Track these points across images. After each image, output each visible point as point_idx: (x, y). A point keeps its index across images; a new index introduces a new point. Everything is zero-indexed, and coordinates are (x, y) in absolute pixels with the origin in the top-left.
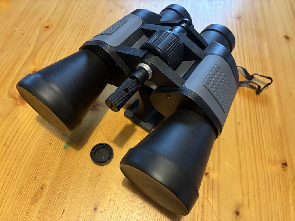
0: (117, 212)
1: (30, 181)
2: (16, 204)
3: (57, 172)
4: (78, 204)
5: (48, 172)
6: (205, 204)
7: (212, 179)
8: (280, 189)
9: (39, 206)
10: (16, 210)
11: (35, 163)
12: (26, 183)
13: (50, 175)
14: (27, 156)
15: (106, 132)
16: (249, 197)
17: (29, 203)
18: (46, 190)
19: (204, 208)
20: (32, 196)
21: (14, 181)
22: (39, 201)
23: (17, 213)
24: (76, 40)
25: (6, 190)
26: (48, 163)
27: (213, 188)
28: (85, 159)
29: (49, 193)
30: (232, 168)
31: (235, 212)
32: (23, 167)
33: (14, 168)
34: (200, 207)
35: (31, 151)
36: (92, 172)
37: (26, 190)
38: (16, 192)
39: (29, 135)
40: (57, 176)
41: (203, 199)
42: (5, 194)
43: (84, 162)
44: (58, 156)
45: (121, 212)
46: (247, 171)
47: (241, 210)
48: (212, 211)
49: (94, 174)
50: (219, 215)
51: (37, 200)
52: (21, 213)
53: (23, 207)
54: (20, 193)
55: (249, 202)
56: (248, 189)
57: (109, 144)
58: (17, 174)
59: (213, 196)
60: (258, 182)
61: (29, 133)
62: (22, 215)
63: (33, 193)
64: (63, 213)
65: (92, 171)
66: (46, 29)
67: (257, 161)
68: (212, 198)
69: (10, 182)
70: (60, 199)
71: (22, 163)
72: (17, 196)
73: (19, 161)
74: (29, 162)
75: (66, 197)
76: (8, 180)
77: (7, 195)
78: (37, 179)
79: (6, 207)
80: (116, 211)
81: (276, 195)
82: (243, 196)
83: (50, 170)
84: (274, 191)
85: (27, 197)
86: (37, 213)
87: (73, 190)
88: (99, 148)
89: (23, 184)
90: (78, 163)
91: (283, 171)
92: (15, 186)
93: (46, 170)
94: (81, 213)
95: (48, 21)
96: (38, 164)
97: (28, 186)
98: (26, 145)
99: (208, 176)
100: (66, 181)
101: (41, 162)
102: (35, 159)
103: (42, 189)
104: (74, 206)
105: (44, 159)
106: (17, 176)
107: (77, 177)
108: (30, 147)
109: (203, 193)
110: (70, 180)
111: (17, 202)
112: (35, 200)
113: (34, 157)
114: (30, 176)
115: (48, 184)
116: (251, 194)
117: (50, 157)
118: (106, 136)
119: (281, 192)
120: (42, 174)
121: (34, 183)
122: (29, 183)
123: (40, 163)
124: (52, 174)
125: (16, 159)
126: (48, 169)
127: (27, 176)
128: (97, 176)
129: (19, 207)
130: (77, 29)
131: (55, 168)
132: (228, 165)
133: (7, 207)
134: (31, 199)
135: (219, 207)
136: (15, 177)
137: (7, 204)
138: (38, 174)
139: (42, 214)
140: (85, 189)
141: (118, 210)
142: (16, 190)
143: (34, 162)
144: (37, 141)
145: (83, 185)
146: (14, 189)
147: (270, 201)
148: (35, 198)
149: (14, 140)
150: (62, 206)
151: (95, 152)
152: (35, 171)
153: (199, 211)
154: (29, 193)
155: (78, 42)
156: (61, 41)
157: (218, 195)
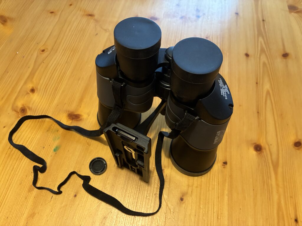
2: (17, 192)
7: (166, 174)
8: (219, 182)
10: (17, 196)
12: (25, 176)
16: (193, 188)
21: (16, 175)
23: (18, 198)
25: (10, 182)
27: (165, 181)
31: (180, 198)
33: (16, 166)
37: (25, 182)
42: (9, 185)
44: (49, 157)
50: (168, 200)
52: (21, 198)
53: (22, 194)
55: (192, 191)
58: (19, 170)
61: (28, 139)
62: (22, 200)
64: (51, 198)
66: (42, 52)
72: (19, 186)
76: (12, 175)
81: (214, 187)
84: (213, 184)
85: (26, 187)
86: (33, 198)
87: (59, 182)
89: (23, 177)
90: (64, 162)
91: (223, 168)
92: (17, 179)
94: (65, 198)
95: (44, 45)
100: (55, 175)
111: (18, 190)
116: (195, 186)
119: (219, 184)
127: (26, 172)
129: (20, 194)
130: (68, 52)
133: (11, 194)
139: (36, 199)
142: (18, 182)
146: (16, 181)
147: (208, 191)
154: (27, 184)
155: (68, 63)
156: (55, 63)
157: (169, 186)
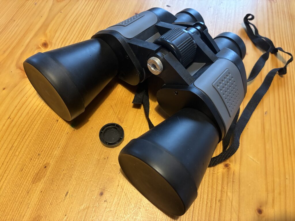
0: (125, 199)
1: (33, 158)
2: (16, 182)
3: (62, 151)
4: (83, 187)
5: (53, 150)
6: (224, 198)
7: (232, 172)
9: (41, 185)
10: (16, 188)
11: (39, 140)
12: (29, 159)
13: (55, 154)
14: (31, 132)
15: (118, 112)
16: (274, 194)
17: (31, 182)
18: (50, 169)
19: (222, 203)
20: (34, 174)
21: (16, 158)
22: (42, 181)
23: (16, 191)
24: (91, 14)
25: (7, 166)
26: (54, 140)
27: (233, 181)
28: (93, 140)
29: (52, 172)
30: (257, 161)
31: (257, 210)
32: (27, 143)
33: (17, 143)
34: (218, 202)
35: (36, 127)
36: (99, 154)
37: (28, 167)
38: (17, 169)
39: (35, 110)
40: (62, 155)
41: (221, 192)
42: (4, 170)
43: (92, 142)
44: (64, 134)
45: (129, 200)
46: (273, 166)
47: (264, 209)
48: (231, 207)
49: (103, 157)
50: (239, 212)
51: (39, 179)
52: (20, 192)
53: (23, 186)
54: (21, 170)
55: (273, 200)
56: (274, 186)
57: (120, 125)
58: (20, 150)
59: (233, 191)
60: (285, 179)
61: (36, 107)
62: (22, 194)
63: (36, 171)
64: (66, 195)
65: (100, 152)
67: (285, 156)
68: (232, 193)
69: (12, 158)
70: (64, 180)
71: (26, 139)
72: (18, 174)
73: (23, 136)
74: (33, 138)
75: (70, 178)
76: (9, 155)
77: (7, 172)
78: (41, 156)
79: (5, 184)
80: (124, 197)
82: (268, 194)
83: (55, 148)
85: (29, 175)
86: (39, 193)
87: (78, 172)
88: (109, 128)
89: (25, 161)
90: (86, 143)
92: (16, 162)
93: (51, 148)
94: (86, 197)
96: (42, 140)
97: (31, 163)
98: (32, 119)
99: (229, 169)
100: (72, 161)
101: (47, 139)
102: (40, 135)
103: (45, 167)
104: (79, 188)
105: (49, 136)
106: (20, 152)
107: (84, 158)
108: (35, 122)
109: (222, 186)
110: (75, 161)
111: (18, 179)
112: (37, 179)
113: (39, 134)
114: (34, 153)
115: (52, 162)
116: (276, 192)
117: (56, 135)
118: (117, 117)
120: (46, 151)
121: (37, 161)
122: (32, 161)
123: (45, 140)
124: (57, 152)
125: (20, 134)
126: (53, 147)
127: (31, 153)
128: (105, 159)
129: (19, 185)
131: (60, 147)
132: (251, 157)
133: (7, 184)
134: (32, 178)
135: (239, 203)
136: (17, 153)
137: (6, 181)
138: (42, 151)
139: (44, 195)
140: (91, 171)
141: (126, 197)
142: (18, 167)
143: (39, 138)
144: (44, 117)
145: (90, 167)
146: (16, 166)
148: (37, 176)
149: (19, 114)
150: (66, 188)
151: (105, 132)
152: (39, 148)
153: (217, 206)
154: (31, 171)
155: (93, 15)
156: (75, 14)
157: (239, 190)
